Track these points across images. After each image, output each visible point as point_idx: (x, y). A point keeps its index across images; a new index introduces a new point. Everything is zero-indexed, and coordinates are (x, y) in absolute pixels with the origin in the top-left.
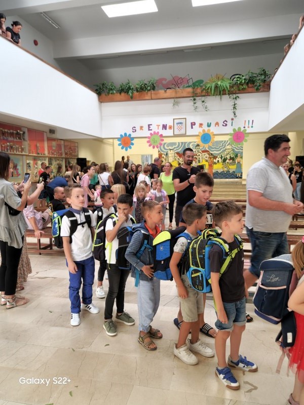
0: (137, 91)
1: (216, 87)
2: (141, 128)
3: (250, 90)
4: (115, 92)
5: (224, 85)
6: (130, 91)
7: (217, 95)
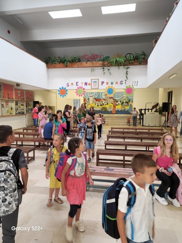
0: (70, 62)
1: (116, 61)
2: (72, 84)
3: (136, 63)
4: (56, 62)
5: (121, 60)
6: (66, 62)
7: (117, 66)
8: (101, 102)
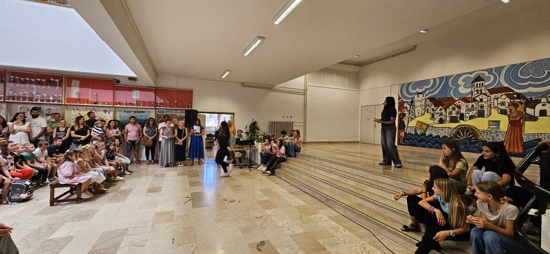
8: (454, 109)
